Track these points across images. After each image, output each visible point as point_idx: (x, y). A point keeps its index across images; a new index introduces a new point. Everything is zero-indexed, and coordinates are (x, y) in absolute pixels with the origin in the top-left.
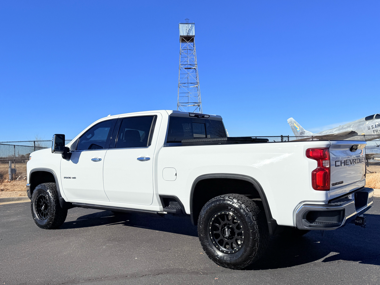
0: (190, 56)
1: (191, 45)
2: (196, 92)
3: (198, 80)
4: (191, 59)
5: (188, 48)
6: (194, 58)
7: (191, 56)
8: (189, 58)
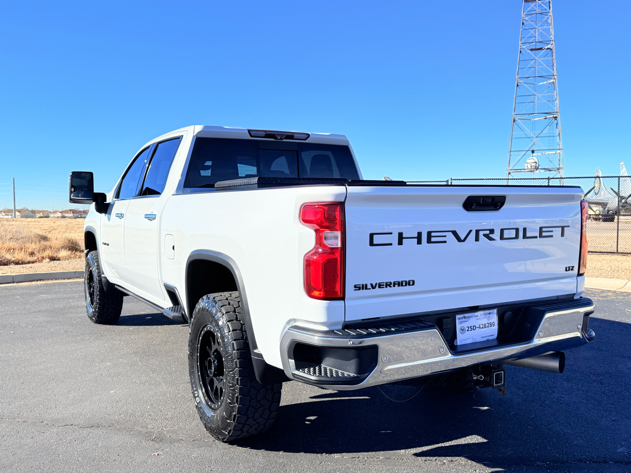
0: (541, 26)
1: (543, 5)
2: (552, 92)
3: (555, 69)
4: (543, 32)
5: (538, 11)
6: (550, 28)
7: (543, 26)
8: (538, 30)
